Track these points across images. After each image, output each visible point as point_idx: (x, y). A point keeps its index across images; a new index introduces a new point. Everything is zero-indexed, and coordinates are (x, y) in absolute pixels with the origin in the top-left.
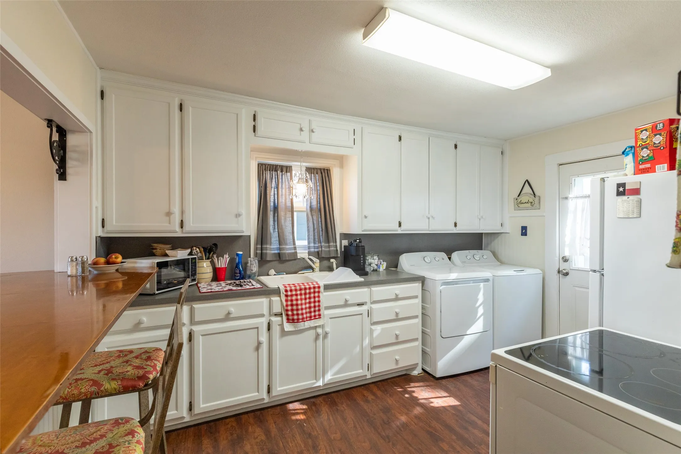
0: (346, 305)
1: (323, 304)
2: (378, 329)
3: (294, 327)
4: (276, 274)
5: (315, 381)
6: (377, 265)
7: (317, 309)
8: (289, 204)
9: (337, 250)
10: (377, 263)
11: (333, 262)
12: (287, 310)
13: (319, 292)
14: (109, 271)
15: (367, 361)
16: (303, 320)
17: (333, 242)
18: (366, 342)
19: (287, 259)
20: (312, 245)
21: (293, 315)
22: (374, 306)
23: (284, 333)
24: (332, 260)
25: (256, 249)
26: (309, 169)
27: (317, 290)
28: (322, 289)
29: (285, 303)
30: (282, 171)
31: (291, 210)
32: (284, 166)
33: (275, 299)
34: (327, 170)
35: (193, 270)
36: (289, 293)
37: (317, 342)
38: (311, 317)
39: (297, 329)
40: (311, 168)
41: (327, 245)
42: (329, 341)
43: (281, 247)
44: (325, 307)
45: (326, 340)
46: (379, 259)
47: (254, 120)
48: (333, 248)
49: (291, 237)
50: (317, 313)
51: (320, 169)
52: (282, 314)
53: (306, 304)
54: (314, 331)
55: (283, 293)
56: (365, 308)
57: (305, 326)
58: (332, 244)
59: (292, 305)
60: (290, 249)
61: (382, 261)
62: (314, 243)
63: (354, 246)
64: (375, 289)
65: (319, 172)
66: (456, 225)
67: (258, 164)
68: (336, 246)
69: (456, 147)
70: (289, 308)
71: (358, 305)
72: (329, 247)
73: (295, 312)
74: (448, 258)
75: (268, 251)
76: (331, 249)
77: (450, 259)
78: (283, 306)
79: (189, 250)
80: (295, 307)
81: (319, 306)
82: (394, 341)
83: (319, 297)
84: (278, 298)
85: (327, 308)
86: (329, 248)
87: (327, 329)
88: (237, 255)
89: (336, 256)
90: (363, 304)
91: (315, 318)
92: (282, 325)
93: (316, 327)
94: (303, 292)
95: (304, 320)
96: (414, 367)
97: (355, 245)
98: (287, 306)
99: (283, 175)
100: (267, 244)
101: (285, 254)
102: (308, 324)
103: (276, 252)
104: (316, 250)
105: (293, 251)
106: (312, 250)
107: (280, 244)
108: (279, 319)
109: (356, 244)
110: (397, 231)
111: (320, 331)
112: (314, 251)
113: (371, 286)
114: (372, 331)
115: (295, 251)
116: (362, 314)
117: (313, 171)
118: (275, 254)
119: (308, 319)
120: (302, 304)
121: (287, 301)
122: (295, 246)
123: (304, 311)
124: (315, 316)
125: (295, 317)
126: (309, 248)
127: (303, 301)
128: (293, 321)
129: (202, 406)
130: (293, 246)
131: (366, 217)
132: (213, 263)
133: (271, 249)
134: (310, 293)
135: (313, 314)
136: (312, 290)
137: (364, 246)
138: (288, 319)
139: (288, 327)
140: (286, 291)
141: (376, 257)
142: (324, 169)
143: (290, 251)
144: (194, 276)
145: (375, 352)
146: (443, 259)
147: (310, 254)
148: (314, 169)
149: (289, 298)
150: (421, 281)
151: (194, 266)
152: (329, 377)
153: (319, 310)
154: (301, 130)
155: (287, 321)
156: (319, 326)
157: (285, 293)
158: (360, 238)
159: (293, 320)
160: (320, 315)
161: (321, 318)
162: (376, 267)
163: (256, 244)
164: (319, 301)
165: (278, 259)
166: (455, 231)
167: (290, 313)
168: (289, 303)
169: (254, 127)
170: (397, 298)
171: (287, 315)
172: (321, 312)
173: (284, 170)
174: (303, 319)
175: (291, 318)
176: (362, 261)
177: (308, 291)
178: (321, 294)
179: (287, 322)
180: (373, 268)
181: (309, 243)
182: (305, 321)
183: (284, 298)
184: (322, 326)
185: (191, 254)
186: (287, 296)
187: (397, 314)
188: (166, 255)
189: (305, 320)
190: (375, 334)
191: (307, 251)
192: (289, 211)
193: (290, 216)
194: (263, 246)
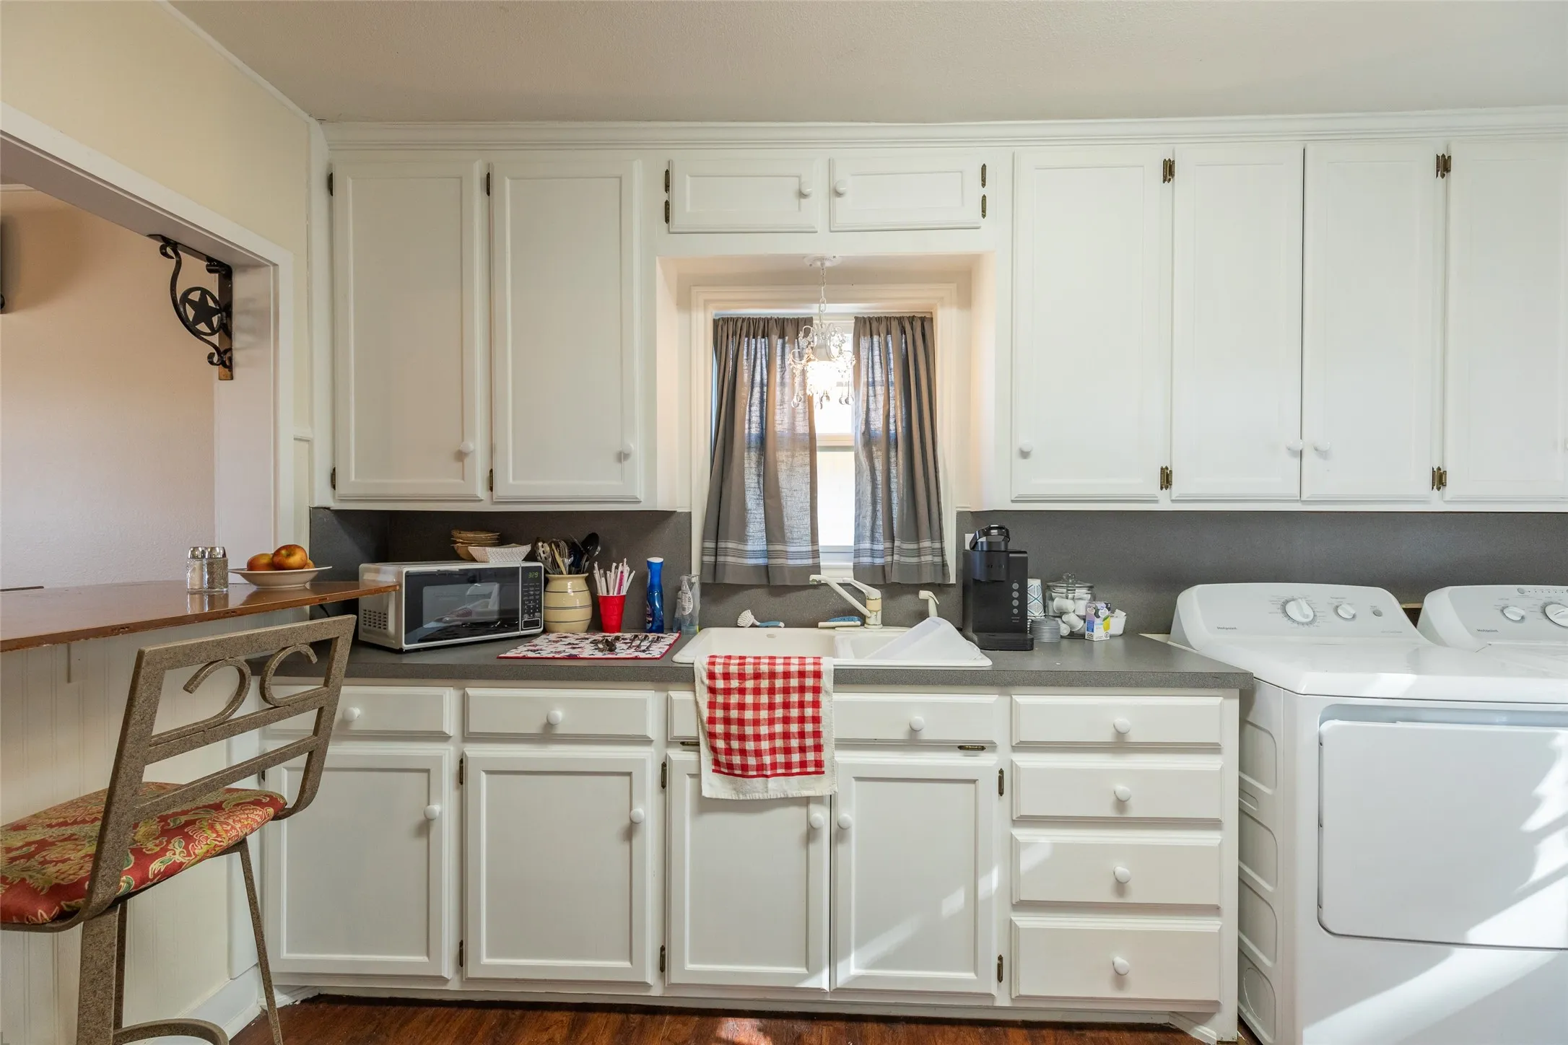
0: (913, 741)
1: (832, 728)
2: (1040, 841)
3: (735, 789)
4: (758, 624)
5: (803, 970)
6: (1084, 619)
7: (809, 742)
8: (802, 428)
9: (944, 565)
10: (1082, 613)
11: (926, 601)
12: (712, 735)
13: (816, 690)
14: (284, 585)
15: (994, 946)
16: (760, 773)
17: (932, 540)
18: (992, 881)
19: (789, 584)
20: (866, 545)
21: (730, 751)
22: (1025, 761)
23: (706, 805)
24: (924, 594)
25: (703, 551)
26: (865, 322)
27: (809, 682)
28: (827, 682)
29: (706, 713)
30: (782, 336)
31: (808, 445)
32: (787, 319)
33: (680, 696)
34: (923, 320)
35: (532, 597)
37: (812, 847)
38: (788, 765)
39: (742, 797)
40: (870, 319)
41: (914, 546)
42: (851, 852)
43: (772, 548)
44: (837, 740)
45: (841, 849)
46: (1094, 598)
47: (667, 188)
48: (929, 558)
49: (807, 520)
50: (811, 756)
51: (900, 320)
52: (698, 744)
53: (771, 722)
54: (804, 810)
55: (702, 682)
56: (986, 763)
57: (767, 792)
58: (926, 544)
59: (727, 721)
60: (800, 555)
61: (1101, 605)
62: (873, 539)
63: (982, 551)
64: (1027, 700)
65: (895, 326)
66: (1439, 479)
67: (716, 322)
68: (942, 549)
69: (1444, 165)
70: (719, 728)
71: (961, 748)
72: (919, 552)
73: (735, 744)
74: (1406, 610)
75: (730, 559)
76: (923, 559)
77: (1414, 615)
78: (702, 721)
79: (526, 549)
80: (734, 729)
81: (817, 734)
82: (1108, 896)
83: (816, 704)
84: (687, 696)
85: (846, 744)
86: (919, 556)
87: (847, 815)
88: (650, 564)
89: (939, 581)
90: (983, 748)
91: (804, 770)
92: (698, 776)
93: (806, 801)
94: (765, 684)
95: (765, 773)
96: (1206, 1012)
97: (985, 548)
98: (712, 720)
99: (787, 345)
100: (726, 539)
101: (781, 567)
102: (776, 786)
103: (761, 561)
104: (879, 561)
105: (810, 562)
106: (866, 560)
107: (769, 541)
108: (690, 756)
109: (989, 544)
110: (1156, 502)
111: (820, 815)
112: (873, 566)
113: (1012, 690)
114: (1014, 848)
115: (816, 560)
116: (974, 781)
117: (875, 325)
118: (756, 567)
119: (779, 771)
120: (756, 722)
121: (712, 705)
122: (815, 548)
123: (765, 745)
124: (803, 764)
125: (737, 760)
126: (857, 553)
127: (764, 714)
128: (730, 771)
129: (484, 961)
130: (810, 548)
131: (1025, 454)
132: (590, 582)
133: (742, 554)
134: (786, 691)
135: (796, 758)
136: (794, 682)
137: (1025, 552)
138: (717, 762)
139: (715, 786)
140: (712, 676)
141: (1085, 590)
142: (912, 319)
143: (798, 562)
144: (533, 613)
145: (1025, 921)
146: (1377, 613)
147: (859, 571)
148: (879, 319)
149: (720, 699)
150: (1237, 692)
151: (532, 589)
152: (852, 969)
153: (818, 748)
154: (802, 195)
155: (713, 767)
156: (819, 800)
157: (707, 682)
158: (1002, 525)
159: (730, 766)
160: (819, 764)
161: (823, 773)
162: (1079, 625)
163: (704, 539)
164: (816, 720)
165: (764, 582)
166: (1437, 502)
167: (720, 744)
168: (719, 713)
169: (667, 205)
170: (1120, 744)
171: (714, 749)
172: (825, 756)
173: (790, 329)
174: (760, 767)
175: (723, 758)
176: (1016, 603)
177: (779, 683)
178: (823, 698)
179: (714, 771)
180: (1071, 627)
181: (858, 538)
182: (767, 776)
183: (703, 697)
184: (831, 802)
185: (531, 557)
186: (712, 690)
187: (1121, 804)
188: (473, 560)
189: (769, 773)
190: (1027, 861)
191: (851, 564)
192: (805, 448)
193: (807, 460)
194: (722, 545)
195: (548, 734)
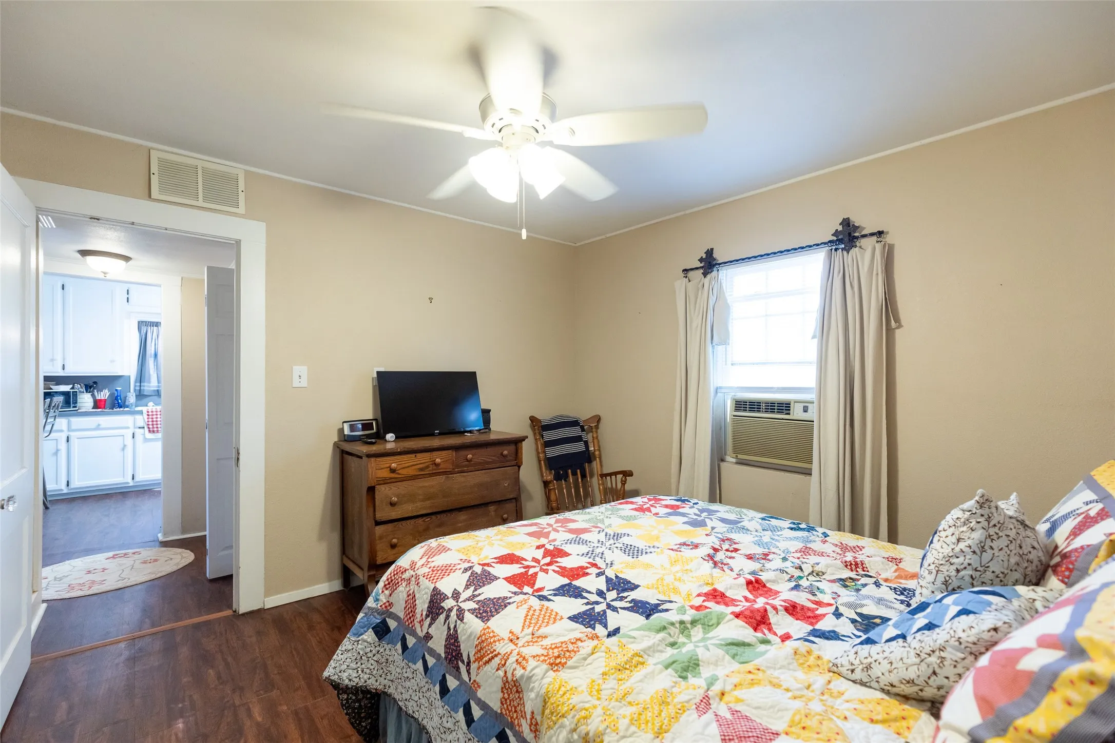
12: (148, 425)
21: (153, 428)
23: (146, 440)
25: (135, 386)
29: (146, 420)
33: (138, 417)
36: (150, 413)
47: (128, 294)
52: (144, 427)
55: (145, 413)
59: (153, 421)
67: (139, 322)
70: (150, 423)
73: (155, 426)
75: (145, 388)
78: (145, 422)
79: (71, 386)
80: (155, 423)
84: (141, 417)
88: (116, 390)
92: (144, 434)
98: (148, 422)
100: (144, 382)
103: (156, 389)
108: (142, 430)
118: (154, 390)
121: (148, 418)
125: (155, 429)
129: (77, 483)
132: (93, 395)
133: (149, 387)
138: (149, 431)
139: (150, 436)
140: (148, 412)
149: (150, 417)
151: (74, 397)
159: (153, 431)
163: (136, 382)
167: (151, 426)
168: (150, 420)
169: (128, 298)
171: (149, 428)
175: (151, 429)
179: (148, 433)
183: (146, 417)
185: (73, 388)
186: (148, 415)
188: (51, 389)
194: (142, 384)
195: (98, 428)
